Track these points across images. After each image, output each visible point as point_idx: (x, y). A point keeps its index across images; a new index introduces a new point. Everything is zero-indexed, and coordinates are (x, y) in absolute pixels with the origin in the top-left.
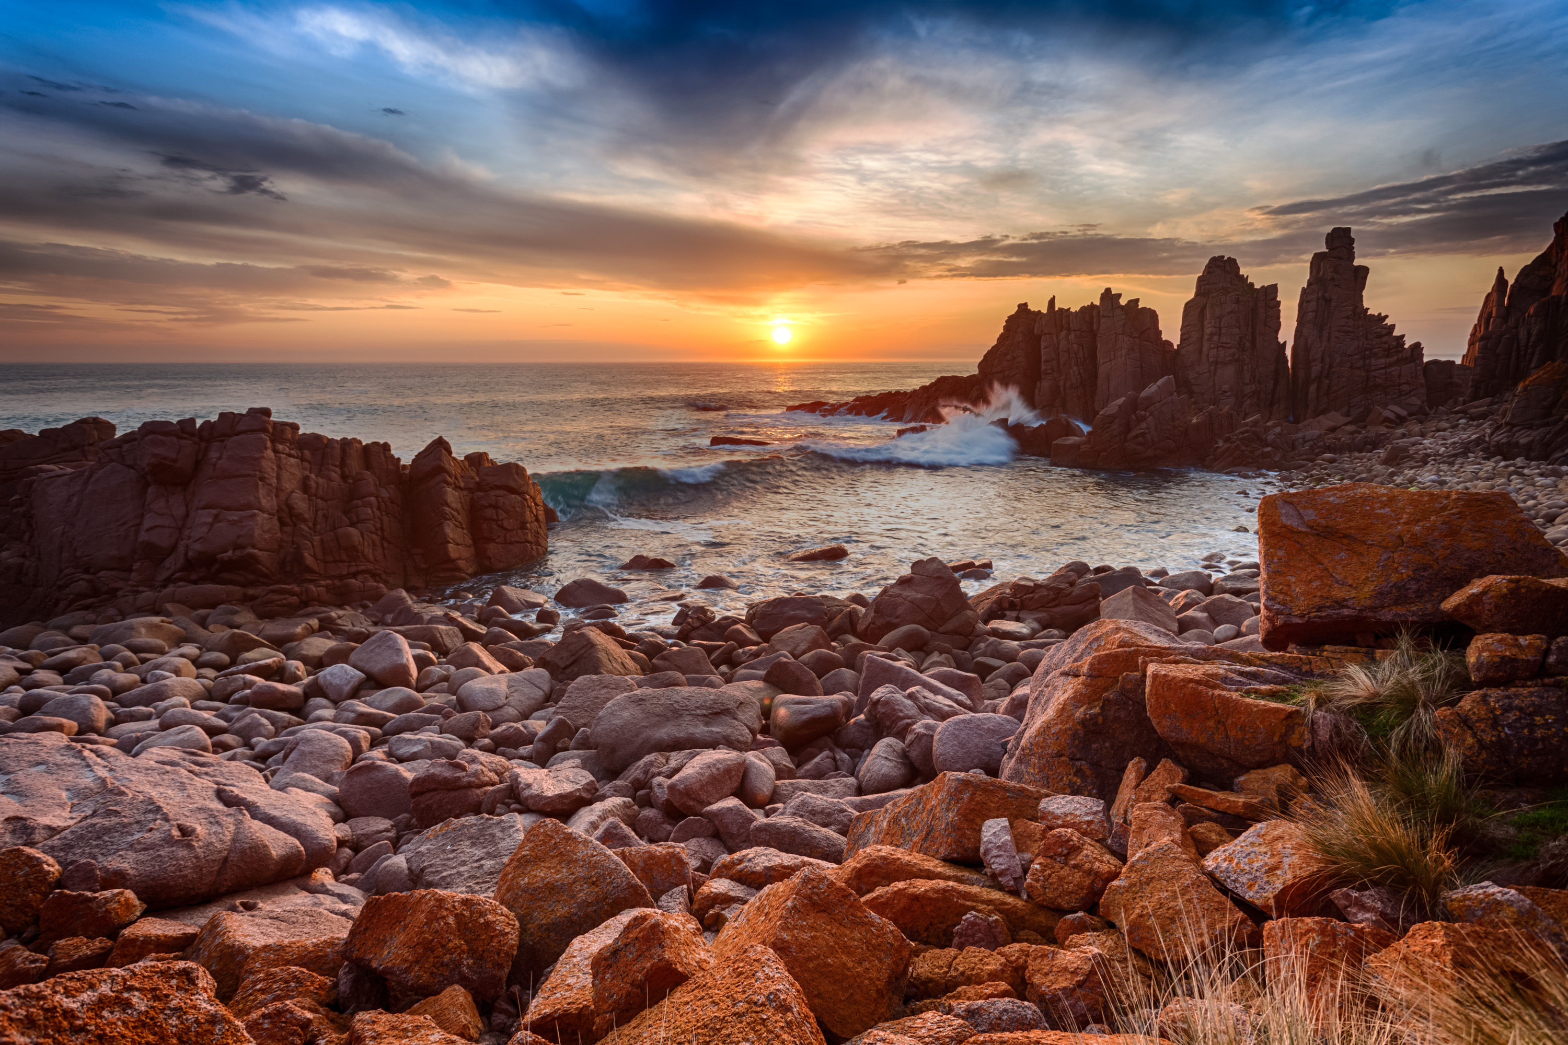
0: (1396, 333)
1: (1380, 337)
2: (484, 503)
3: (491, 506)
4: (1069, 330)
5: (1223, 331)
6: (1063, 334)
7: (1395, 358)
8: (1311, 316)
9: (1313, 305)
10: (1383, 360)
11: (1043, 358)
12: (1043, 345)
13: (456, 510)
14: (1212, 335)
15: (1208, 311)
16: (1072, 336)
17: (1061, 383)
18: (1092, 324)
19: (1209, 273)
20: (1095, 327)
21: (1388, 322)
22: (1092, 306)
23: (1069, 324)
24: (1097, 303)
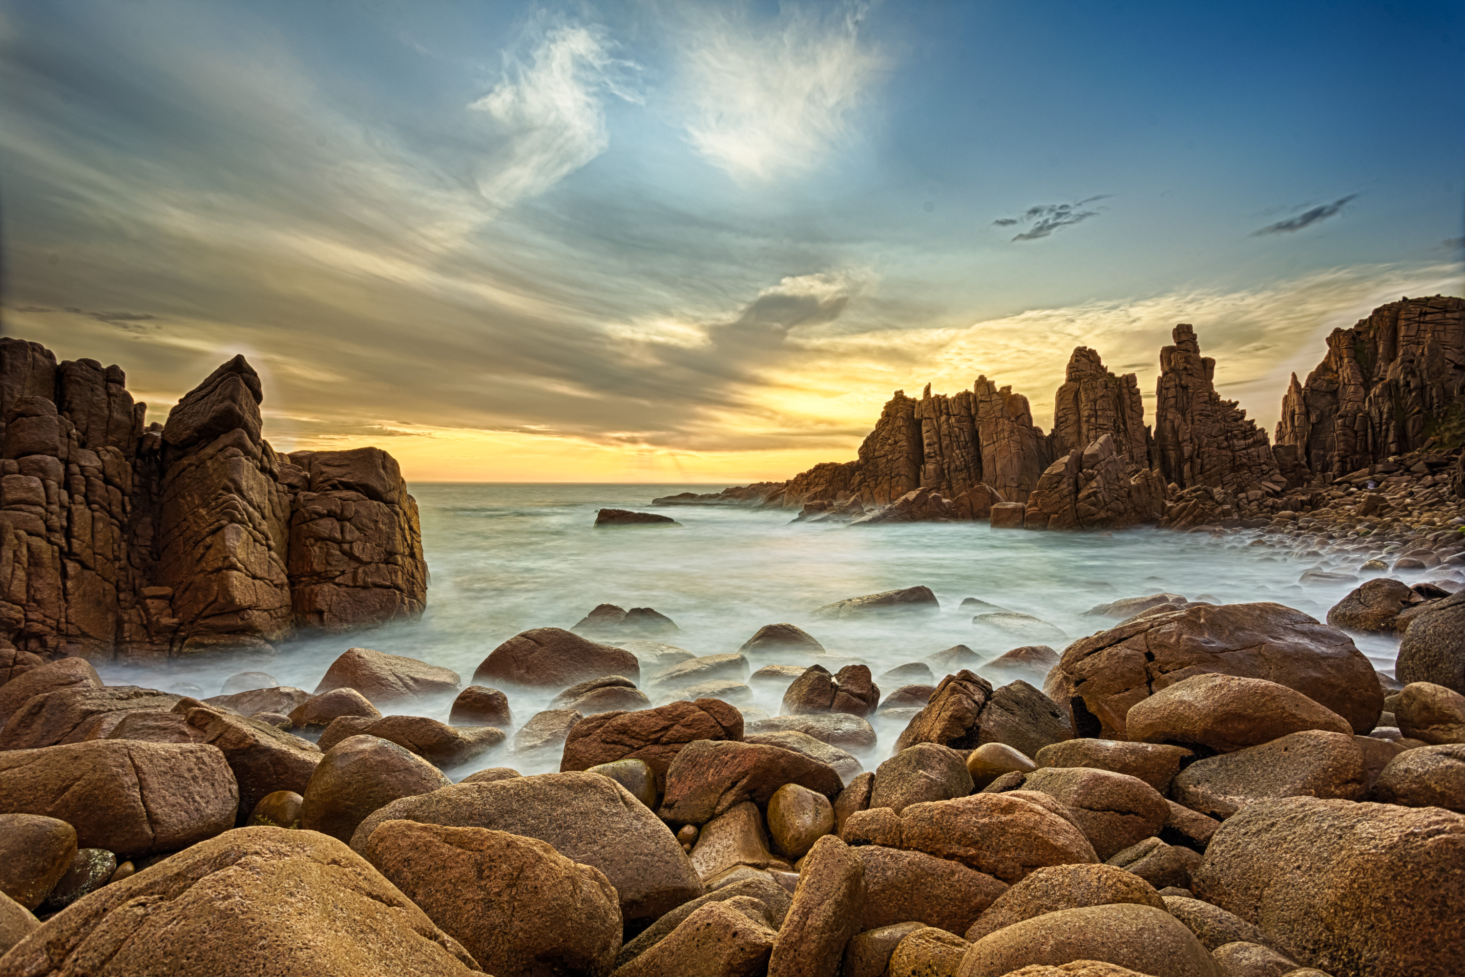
0: (1247, 418)
1: (1236, 420)
2: (319, 508)
3: (330, 514)
4: (948, 414)
5: (1099, 413)
6: (943, 418)
7: (1251, 441)
8: (1172, 401)
9: (1172, 392)
10: (1242, 442)
11: (926, 442)
12: (924, 429)
13: (258, 508)
14: (1089, 416)
15: (1083, 396)
16: (953, 420)
17: (946, 466)
18: (969, 409)
19: (1077, 361)
20: (973, 412)
21: (1240, 407)
22: (967, 394)
23: (947, 408)
24: (972, 389)
